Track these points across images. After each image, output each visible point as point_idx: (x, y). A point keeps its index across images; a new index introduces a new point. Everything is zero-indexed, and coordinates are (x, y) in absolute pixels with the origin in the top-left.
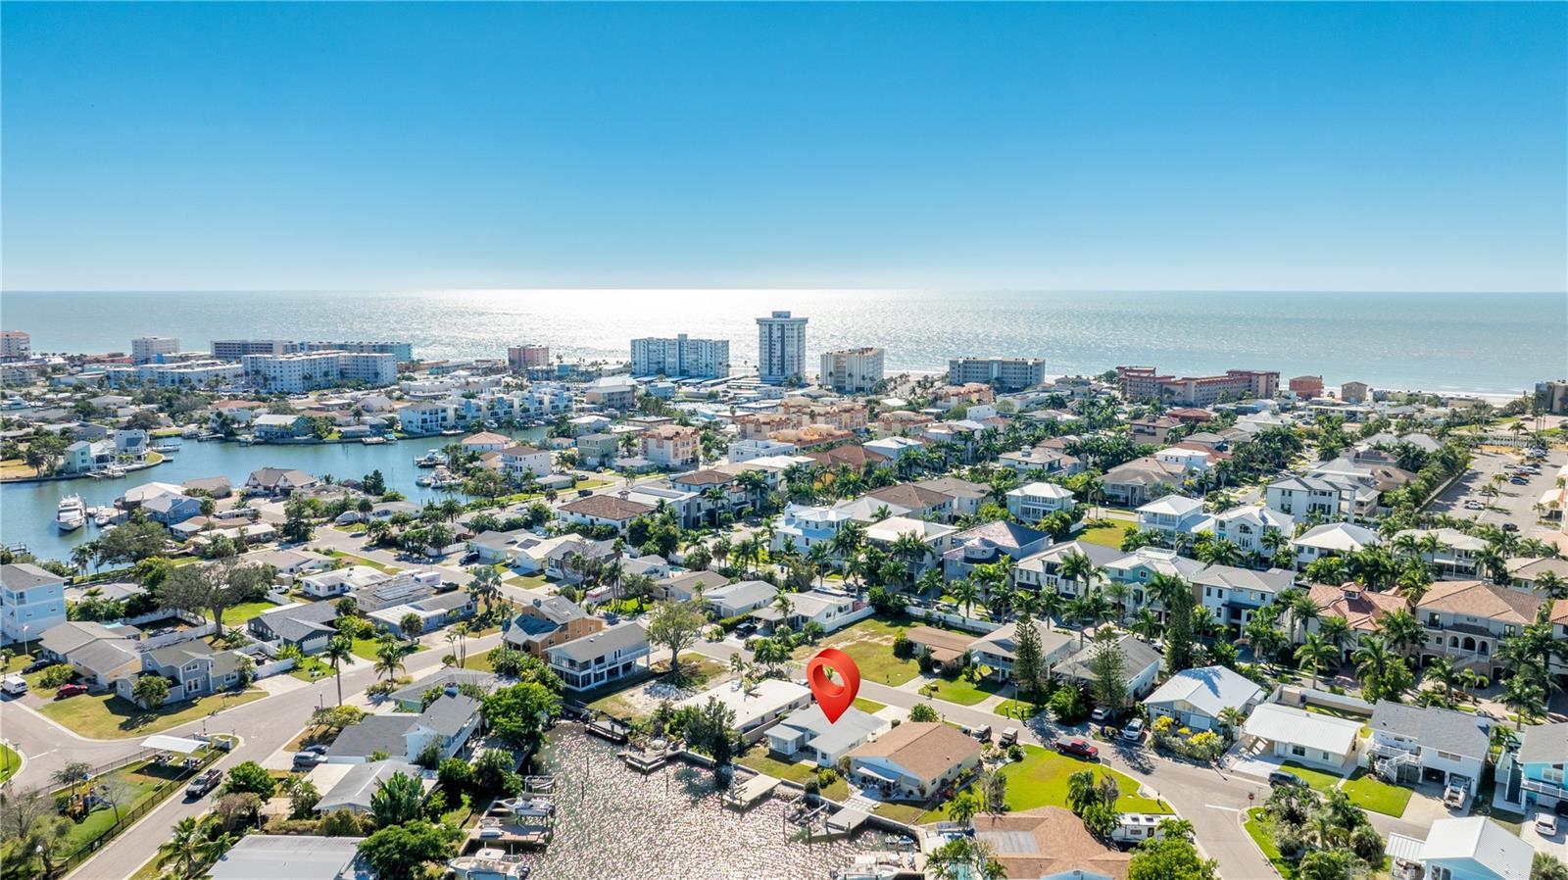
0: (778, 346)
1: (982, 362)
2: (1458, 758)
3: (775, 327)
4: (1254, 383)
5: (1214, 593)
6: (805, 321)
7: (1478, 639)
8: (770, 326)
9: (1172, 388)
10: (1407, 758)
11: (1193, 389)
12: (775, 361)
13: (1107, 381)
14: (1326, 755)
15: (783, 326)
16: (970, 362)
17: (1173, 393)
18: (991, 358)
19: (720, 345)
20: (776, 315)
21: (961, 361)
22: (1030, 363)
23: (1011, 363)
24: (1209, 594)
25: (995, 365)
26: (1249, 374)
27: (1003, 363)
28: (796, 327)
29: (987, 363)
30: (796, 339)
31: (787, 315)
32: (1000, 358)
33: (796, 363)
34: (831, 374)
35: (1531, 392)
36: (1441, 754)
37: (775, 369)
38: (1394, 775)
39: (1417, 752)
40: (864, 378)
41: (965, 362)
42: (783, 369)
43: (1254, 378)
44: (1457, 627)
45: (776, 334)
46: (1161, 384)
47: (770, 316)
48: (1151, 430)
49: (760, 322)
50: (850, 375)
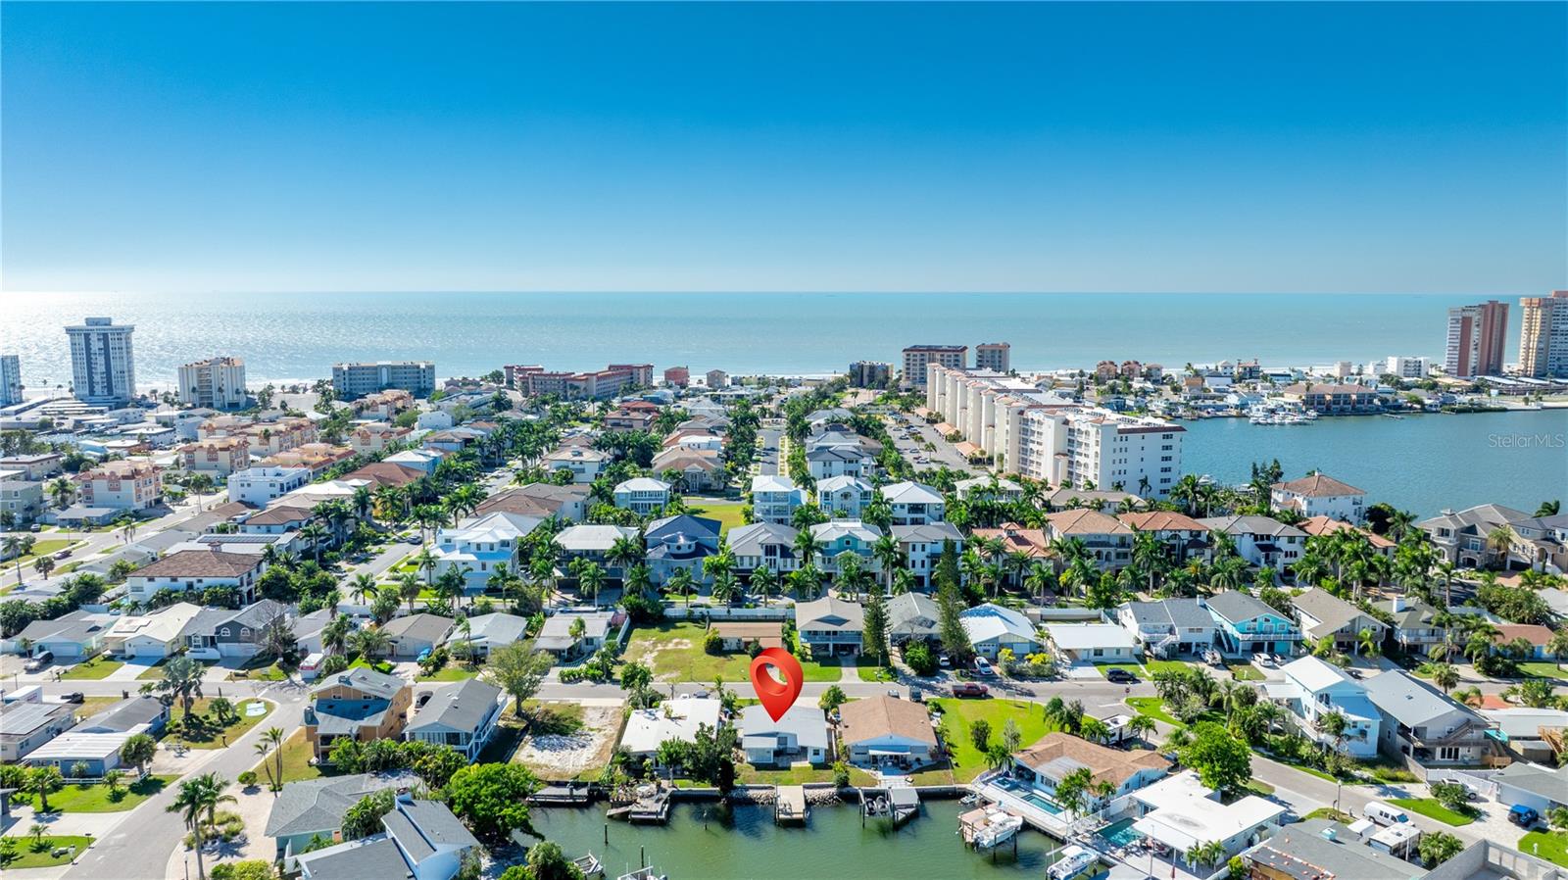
0: (101, 360)
1: (368, 368)
2: (1200, 630)
3: (94, 338)
4: (635, 376)
5: (919, 547)
6: (132, 329)
7: (1104, 550)
8: (87, 336)
9: (576, 383)
10: (1170, 639)
11: (595, 384)
12: (97, 378)
13: (494, 381)
14: (1118, 651)
15: (105, 336)
16: (355, 368)
17: (577, 388)
18: (379, 363)
19: (9, 361)
20: (89, 321)
21: (345, 367)
22: (423, 366)
23: (400, 367)
24: (914, 550)
25: (384, 371)
26: (629, 367)
27: (393, 367)
28: (123, 336)
29: (376, 368)
30: (124, 350)
31: (108, 322)
32: (390, 363)
33: (127, 379)
34: (194, 390)
35: (847, 371)
36: (1191, 630)
37: (98, 389)
38: (1165, 654)
39: (1171, 631)
40: (238, 392)
41: (350, 369)
42: (110, 388)
43: (635, 370)
44: (1091, 544)
45: (96, 345)
46: (565, 381)
47: (82, 323)
48: (627, 423)
49: (70, 331)
50: (220, 390)
